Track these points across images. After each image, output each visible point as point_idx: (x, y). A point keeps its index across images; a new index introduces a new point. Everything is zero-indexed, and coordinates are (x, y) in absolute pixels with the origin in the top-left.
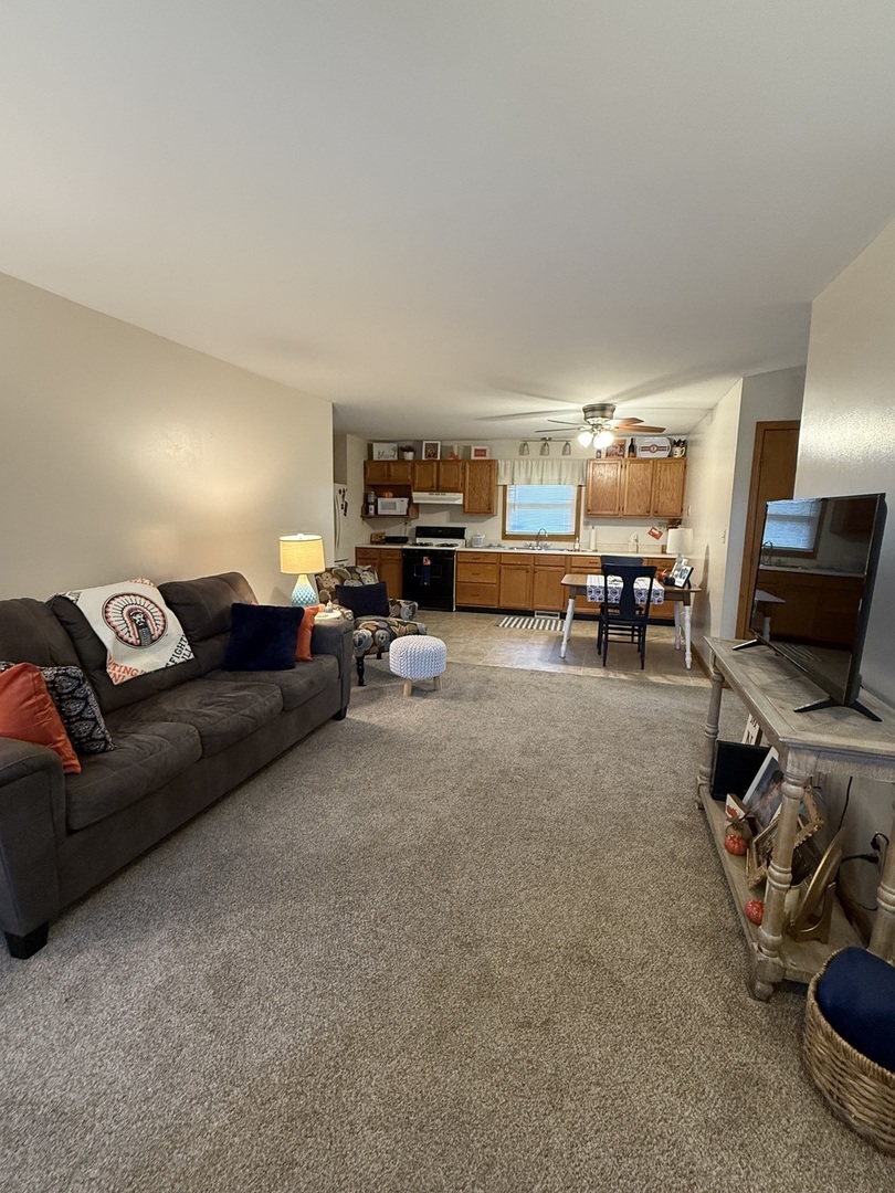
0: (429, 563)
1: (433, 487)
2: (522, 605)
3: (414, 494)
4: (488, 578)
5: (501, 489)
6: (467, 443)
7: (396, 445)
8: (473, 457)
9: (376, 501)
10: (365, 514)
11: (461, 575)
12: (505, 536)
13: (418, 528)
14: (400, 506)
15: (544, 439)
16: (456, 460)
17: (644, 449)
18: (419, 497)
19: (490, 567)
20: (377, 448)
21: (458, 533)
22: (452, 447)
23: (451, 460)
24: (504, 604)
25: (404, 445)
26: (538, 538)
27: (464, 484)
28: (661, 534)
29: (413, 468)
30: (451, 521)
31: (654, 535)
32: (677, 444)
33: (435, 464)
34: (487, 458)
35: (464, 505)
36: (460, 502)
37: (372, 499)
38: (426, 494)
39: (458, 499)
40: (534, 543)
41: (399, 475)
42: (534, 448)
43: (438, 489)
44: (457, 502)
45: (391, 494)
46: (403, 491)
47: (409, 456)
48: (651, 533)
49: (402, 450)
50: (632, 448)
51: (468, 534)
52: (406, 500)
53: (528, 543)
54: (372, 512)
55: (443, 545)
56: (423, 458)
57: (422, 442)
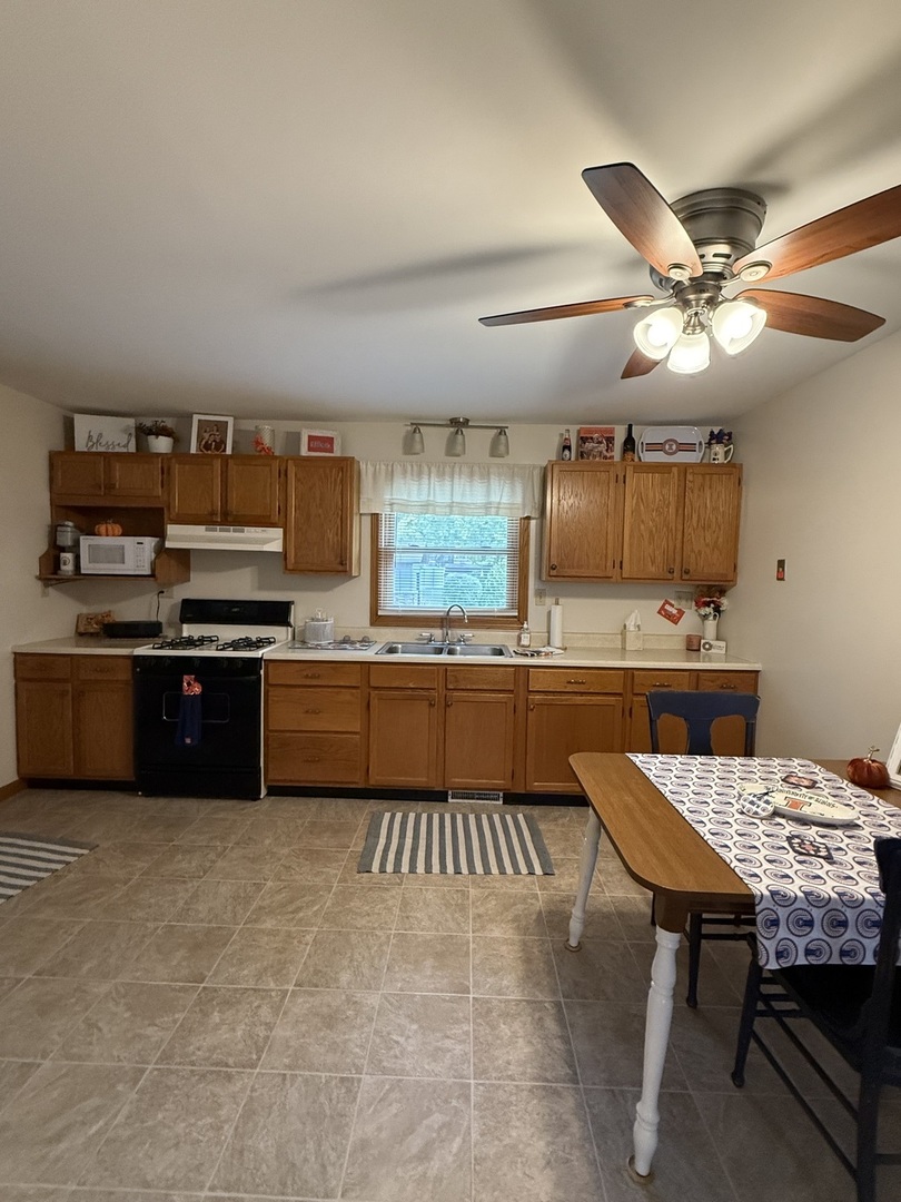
0: (197, 689)
1: (213, 513)
2: (420, 780)
3: (172, 529)
4: (341, 720)
5: (367, 521)
6: (292, 426)
7: (131, 422)
8: (304, 452)
9: (77, 544)
10: (51, 571)
11: (277, 715)
12: (377, 619)
13: (185, 602)
14: (137, 554)
15: (454, 422)
16: (266, 455)
17: (653, 447)
18: (180, 536)
19: (346, 696)
20: (83, 425)
21: (276, 614)
22: (258, 431)
23: (255, 455)
24: (377, 779)
25: (148, 422)
26: (446, 621)
27: (283, 510)
28: (681, 613)
29: (166, 471)
30: (261, 588)
31: (669, 616)
32: (716, 438)
33: (218, 464)
34: (337, 453)
35: (284, 555)
36: (276, 546)
37: (66, 538)
38: (200, 530)
39: (271, 540)
40: (438, 633)
41: (135, 486)
42: (435, 439)
43: (228, 518)
44: (267, 548)
45: (118, 529)
46: (146, 521)
47: (162, 445)
48: (662, 612)
49: (143, 433)
50: (629, 443)
51: (297, 616)
52: (149, 543)
53: (426, 633)
54: (68, 568)
55: (235, 645)
56: (193, 450)
57: (190, 416)
